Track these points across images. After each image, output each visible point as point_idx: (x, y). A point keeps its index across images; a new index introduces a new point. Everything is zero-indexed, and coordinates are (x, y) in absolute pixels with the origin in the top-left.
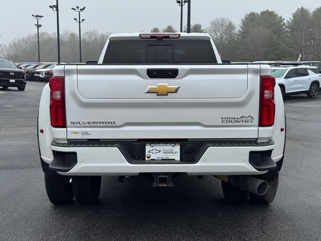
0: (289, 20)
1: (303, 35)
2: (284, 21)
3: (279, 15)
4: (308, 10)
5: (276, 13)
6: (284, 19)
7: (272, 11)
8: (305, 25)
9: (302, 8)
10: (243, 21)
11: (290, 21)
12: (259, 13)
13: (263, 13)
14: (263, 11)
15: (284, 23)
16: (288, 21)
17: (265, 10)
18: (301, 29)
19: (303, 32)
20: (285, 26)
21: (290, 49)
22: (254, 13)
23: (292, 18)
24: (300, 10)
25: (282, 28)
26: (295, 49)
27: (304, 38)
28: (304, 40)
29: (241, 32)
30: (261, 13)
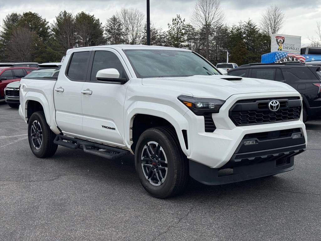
0: (52, 23)
1: (67, 38)
2: (48, 24)
3: (43, 18)
4: (71, 15)
5: (39, 15)
6: (48, 22)
7: (35, 13)
8: (68, 28)
9: (65, 12)
10: (5, 22)
11: (54, 24)
12: (22, 14)
13: (26, 15)
14: (25, 12)
15: (49, 26)
16: (52, 25)
17: (28, 12)
18: (65, 32)
19: (67, 36)
20: (50, 29)
21: (56, 52)
22: (16, 14)
23: (56, 21)
24: (63, 13)
25: (47, 31)
26: (62, 53)
27: (69, 42)
28: (69, 44)
29: (4, 33)
30: (24, 14)
